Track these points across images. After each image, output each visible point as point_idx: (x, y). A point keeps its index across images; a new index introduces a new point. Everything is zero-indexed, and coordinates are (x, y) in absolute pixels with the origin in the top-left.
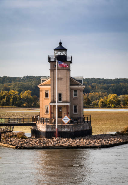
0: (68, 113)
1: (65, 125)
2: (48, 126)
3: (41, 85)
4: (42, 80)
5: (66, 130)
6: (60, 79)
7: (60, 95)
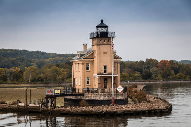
1: (119, 94)
3: (84, 59)
5: (120, 98)
6: (105, 53)
7: (105, 67)
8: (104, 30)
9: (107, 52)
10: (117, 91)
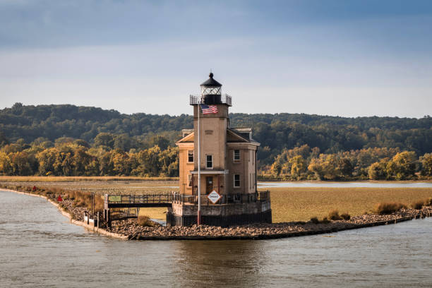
0: (222, 187)
1: (212, 206)
2: (187, 206)
3: (181, 142)
4: (184, 133)
5: (214, 213)
6: (209, 132)
7: (209, 158)
8: (214, 91)
9: (212, 131)
10: (209, 202)
